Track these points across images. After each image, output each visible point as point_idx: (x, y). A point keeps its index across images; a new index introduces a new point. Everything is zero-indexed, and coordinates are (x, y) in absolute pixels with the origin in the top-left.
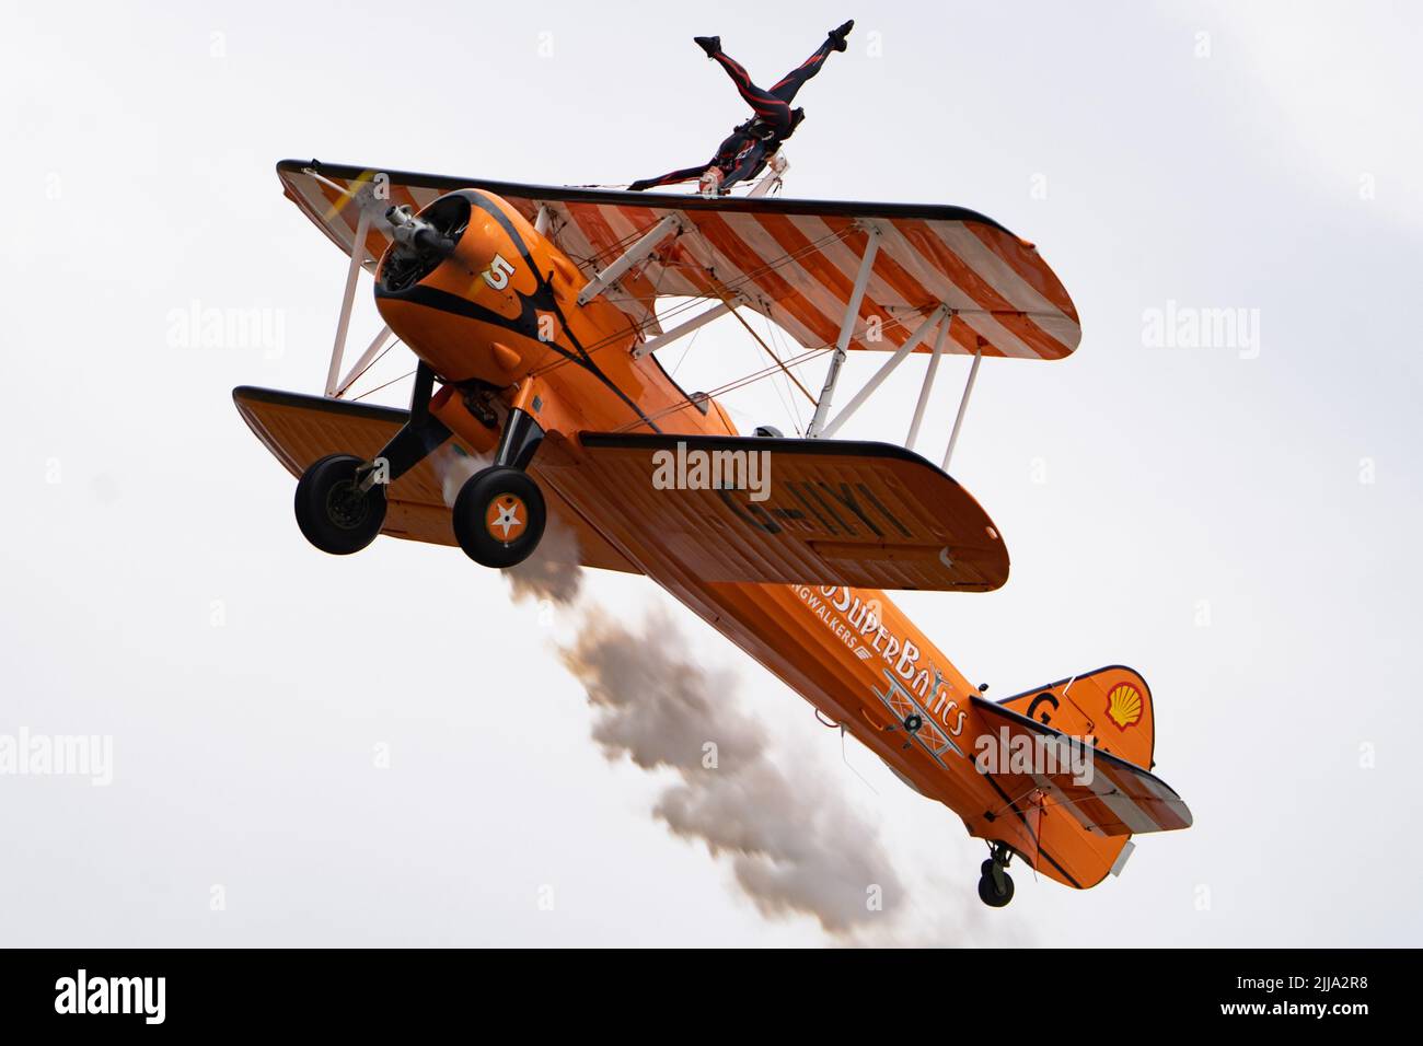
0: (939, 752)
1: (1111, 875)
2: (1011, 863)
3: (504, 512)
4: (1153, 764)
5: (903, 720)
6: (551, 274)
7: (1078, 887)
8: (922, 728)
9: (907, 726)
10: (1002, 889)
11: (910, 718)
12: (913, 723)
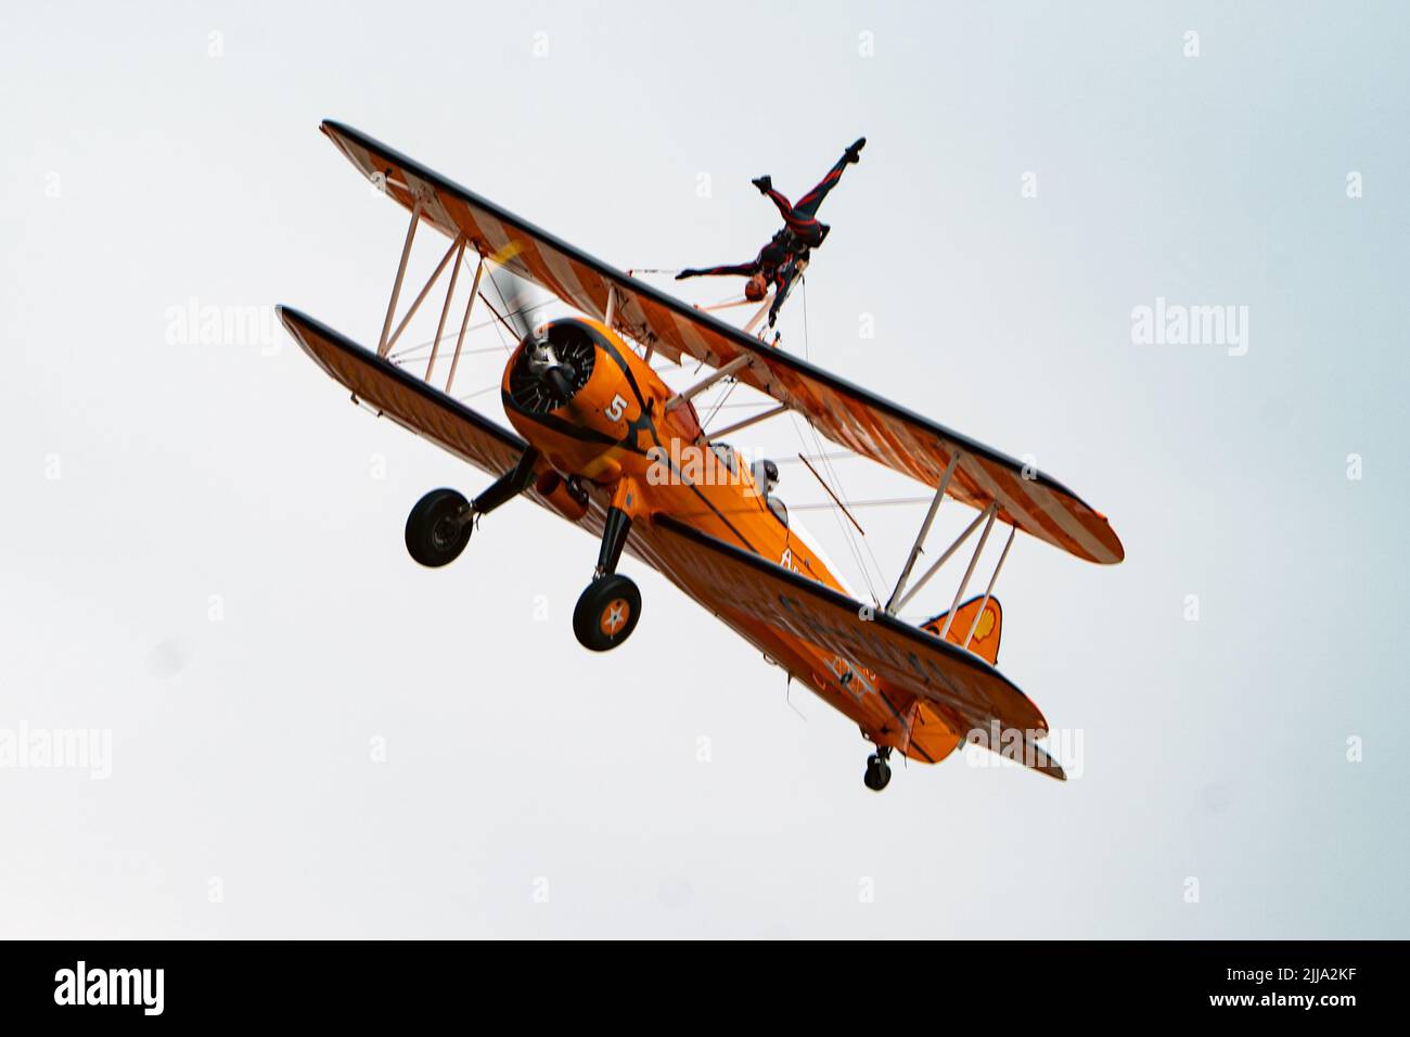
0: (859, 695)
1: (957, 749)
2: (891, 756)
3: (613, 613)
4: (996, 662)
5: (840, 677)
6: (651, 401)
7: (932, 761)
8: (852, 681)
9: (842, 681)
10: (883, 778)
11: (844, 676)
12: (846, 679)
